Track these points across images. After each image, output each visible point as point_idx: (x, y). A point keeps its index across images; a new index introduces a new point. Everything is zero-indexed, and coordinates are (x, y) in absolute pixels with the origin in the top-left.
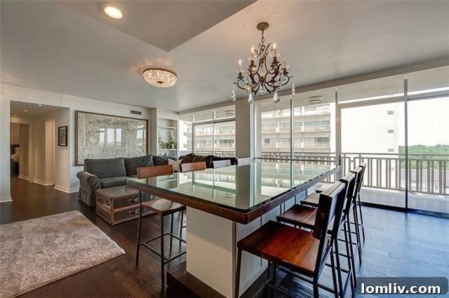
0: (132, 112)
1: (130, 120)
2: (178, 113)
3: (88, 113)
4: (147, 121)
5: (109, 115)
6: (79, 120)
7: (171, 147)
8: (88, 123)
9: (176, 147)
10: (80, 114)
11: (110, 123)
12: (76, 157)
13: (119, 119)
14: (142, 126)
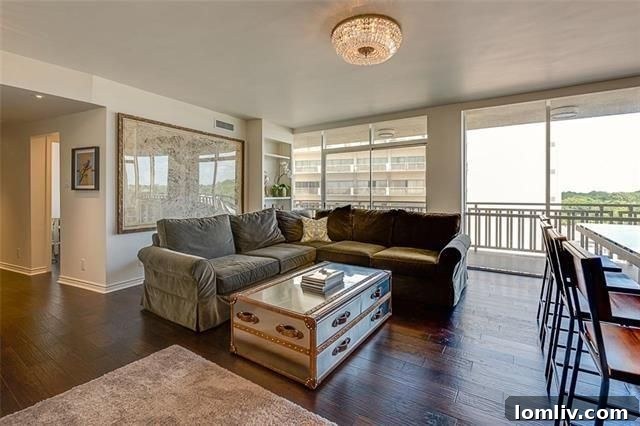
0: (220, 124)
1: (215, 139)
2: (293, 130)
3: (143, 120)
4: (243, 143)
5: (179, 128)
6: (126, 134)
7: (281, 195)
8: (142, 142)
9: (289, 193)
10: (127, 123)
11: (182, 143)
12: (119, 214)
13: (198, 136)
14: (234, 153)
